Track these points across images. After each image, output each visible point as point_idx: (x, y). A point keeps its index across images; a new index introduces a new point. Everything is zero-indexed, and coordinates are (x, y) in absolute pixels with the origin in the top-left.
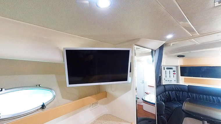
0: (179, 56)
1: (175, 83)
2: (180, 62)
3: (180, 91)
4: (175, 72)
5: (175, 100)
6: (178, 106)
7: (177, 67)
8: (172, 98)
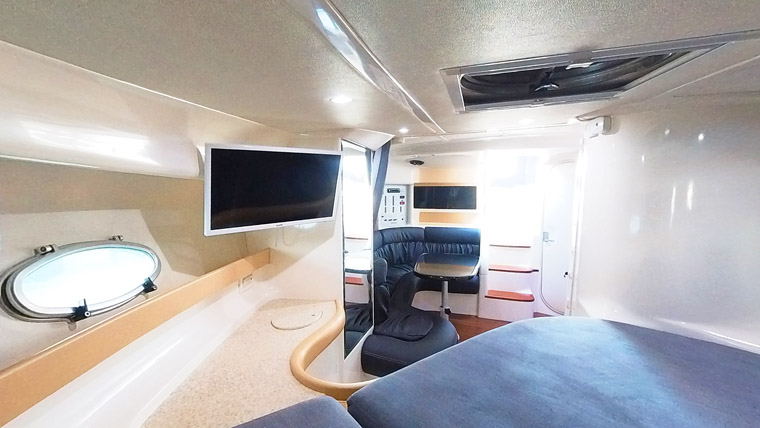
0: (412, 162)
1: (403, 224)
2: (414, 177)
3: (411, 241)
4: (404, 200)
5: (401, 263)
6: (405, 273)
7: (408, 186)
8: (396, 257)
